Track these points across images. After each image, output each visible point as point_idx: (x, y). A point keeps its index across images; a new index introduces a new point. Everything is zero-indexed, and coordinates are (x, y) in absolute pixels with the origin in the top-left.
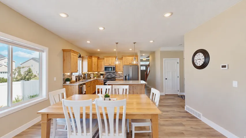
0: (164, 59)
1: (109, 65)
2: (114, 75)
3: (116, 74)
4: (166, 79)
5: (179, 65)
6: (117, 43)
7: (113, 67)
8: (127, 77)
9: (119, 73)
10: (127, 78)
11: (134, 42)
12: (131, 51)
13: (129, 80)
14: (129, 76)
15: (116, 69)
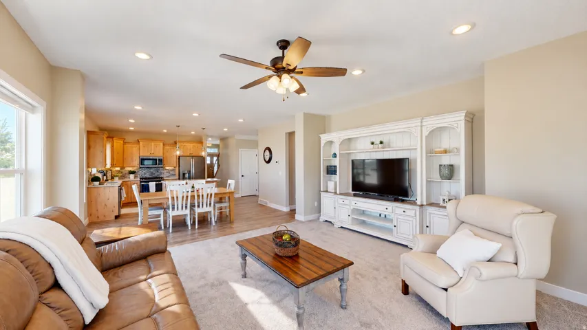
0: (240, 150)
1: (151, 155)
4: (243, 176)
5: (257, 157)
6: (178, 126)
7: (159, 159)
10: (186, 176)
13: (189, 179)
14: (189, 172)
15: (164, 162)
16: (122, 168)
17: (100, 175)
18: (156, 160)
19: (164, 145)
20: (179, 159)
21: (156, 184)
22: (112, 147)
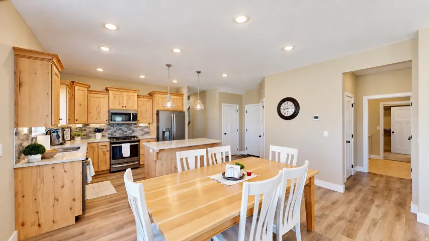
0: (223, 104)
1: (123, 108)
2: (131, 132)
3: (135, 129)
4: (225, 134)
5: (238, 113)
6: (169, 66)
7: (133, 114)
8: (167, 134)
9: (141, 127)
10: (166, 136)
11: (198, 71)
12: (176, 83)
13: (170, 140)
14: (170, 130)
15: (139, 118)
16: (86, 125)
17: (44, 141)
18: (129, 114)
19: (138, 96)
20: (158, 114)
21: (130, 145)
22: (72, 98)
